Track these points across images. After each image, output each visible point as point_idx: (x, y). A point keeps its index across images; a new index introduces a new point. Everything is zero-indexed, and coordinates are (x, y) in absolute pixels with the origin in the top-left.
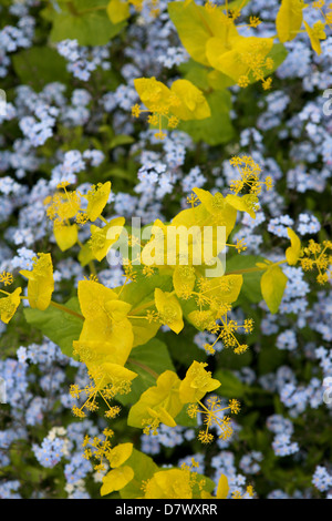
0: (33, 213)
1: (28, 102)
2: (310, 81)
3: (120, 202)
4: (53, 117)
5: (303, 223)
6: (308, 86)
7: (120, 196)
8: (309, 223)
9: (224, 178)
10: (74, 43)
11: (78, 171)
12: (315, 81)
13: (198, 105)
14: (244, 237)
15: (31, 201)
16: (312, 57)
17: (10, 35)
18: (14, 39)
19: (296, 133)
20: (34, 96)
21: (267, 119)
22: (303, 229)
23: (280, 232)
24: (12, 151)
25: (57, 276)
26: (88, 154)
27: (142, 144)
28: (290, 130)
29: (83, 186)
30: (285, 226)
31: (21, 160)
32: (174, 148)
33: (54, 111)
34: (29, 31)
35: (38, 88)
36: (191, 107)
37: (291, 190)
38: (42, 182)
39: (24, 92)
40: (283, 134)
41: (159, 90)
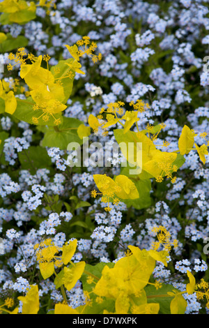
0: (27, 250)
1: (27, 180)
2: (198, 173)
3: (81, 244)
4: (42, 192)
5: (197, 264)
6: (197, 176)
7: (82, 241)
8: (200, 265)
9: (146, 230)
10: (57, 150)
11: (57, 225)
12: (201, 174)
13: (131, 191)
14: (159, 271)
15: (25, 242)
16: (199, 159)
17: (19, 143)
18: (22, 145)
19: (189, 202)
20: (31, 177)
21: (172, 194)
22: (197, 269)
23: (183, 270)
24: (16, 210)
25: (40, 293)
26: (62, 214)
27: (95, 206)
28: (186, 200)
29: (59, 234)
30: (186, 266)
31: (21, 216)
32: (115, 213)
33: (43, 188)
34: (29, 137)
35: (33, 172)
36: (128, 192)
37: (187, 239)
38: (33, 230)
39: (24, 174)
40: (182, 203)
41: (109, 182)
